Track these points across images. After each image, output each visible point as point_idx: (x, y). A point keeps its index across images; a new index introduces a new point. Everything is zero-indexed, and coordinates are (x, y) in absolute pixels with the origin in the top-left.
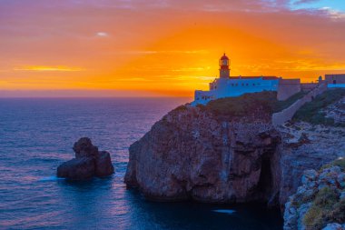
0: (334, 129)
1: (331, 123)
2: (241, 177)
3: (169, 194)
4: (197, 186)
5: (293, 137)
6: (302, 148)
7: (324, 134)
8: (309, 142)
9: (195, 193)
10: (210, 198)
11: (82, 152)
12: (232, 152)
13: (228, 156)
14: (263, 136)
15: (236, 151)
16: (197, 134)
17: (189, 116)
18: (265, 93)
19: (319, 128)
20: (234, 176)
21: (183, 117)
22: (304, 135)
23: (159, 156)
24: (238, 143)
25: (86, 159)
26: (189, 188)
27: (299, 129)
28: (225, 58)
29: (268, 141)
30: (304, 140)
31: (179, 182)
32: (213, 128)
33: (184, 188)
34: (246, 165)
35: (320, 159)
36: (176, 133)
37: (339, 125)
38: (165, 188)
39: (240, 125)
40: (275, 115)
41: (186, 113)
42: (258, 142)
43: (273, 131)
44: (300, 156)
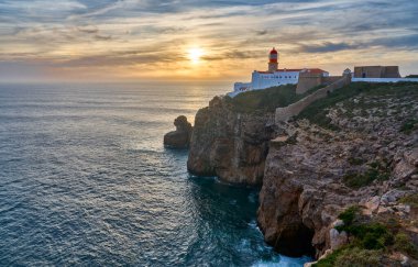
1: (327, 124)
2: (251, 165)
4: (216, 167)
5: (287, 134)
7: (312, 135)
8: (294, 142)
11: (180, 127)
14: (269, 130)
18: (288, 86)
19: (313, 128)
22: (296, 135)
24: (246, 134)
25: (180, 131)
26: (213, 169)
27: (297, 126)
28: (274, 52)
29: (274, 135)
32: (229, 118)
33: (210, 167)
34: (256, 155)
37: (332, 127)
40: (279, 110)
41: (217, 103)
43: (275, 126)
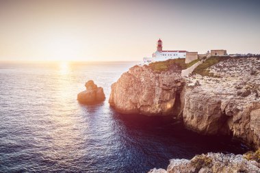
0: (213, 79)
1: (212, 75)
2: (165, 102)
3: (129, 109)
4: (142, 106)
6: (196, 88)
7: (208, 81)
8: (200, 85)
9: (142, 109)
10: (149, 112)
11: (89, 87)
12: (161, 89)
13: (159, 92)
14: (177, 82)
15: (163, 89)
16: (143, 80)
17: (139, 70)
18: (179, 59)
19: (205, 78)
20: (161, 102)
21: (137, 71)
22: (197, 81)
23: (124, 90)
24: (164, 85)
25: (91, 91)
26: (139, 107)
27: (195, 78)
28: (160, 41)
29: (179, 84)
30: (197, 84)
31: (133, 104)
32: (151, 76)
33: (136, 106)
34: (168, 96)
35: (204, 94)
36: (133, 79)
37: (216, 76)
38: (126, 107)
39: (165, 76)
40: (183, 71)
41: (138, 69)
42: (174, 85)
43: (182, 79)
44: (195, 93)
